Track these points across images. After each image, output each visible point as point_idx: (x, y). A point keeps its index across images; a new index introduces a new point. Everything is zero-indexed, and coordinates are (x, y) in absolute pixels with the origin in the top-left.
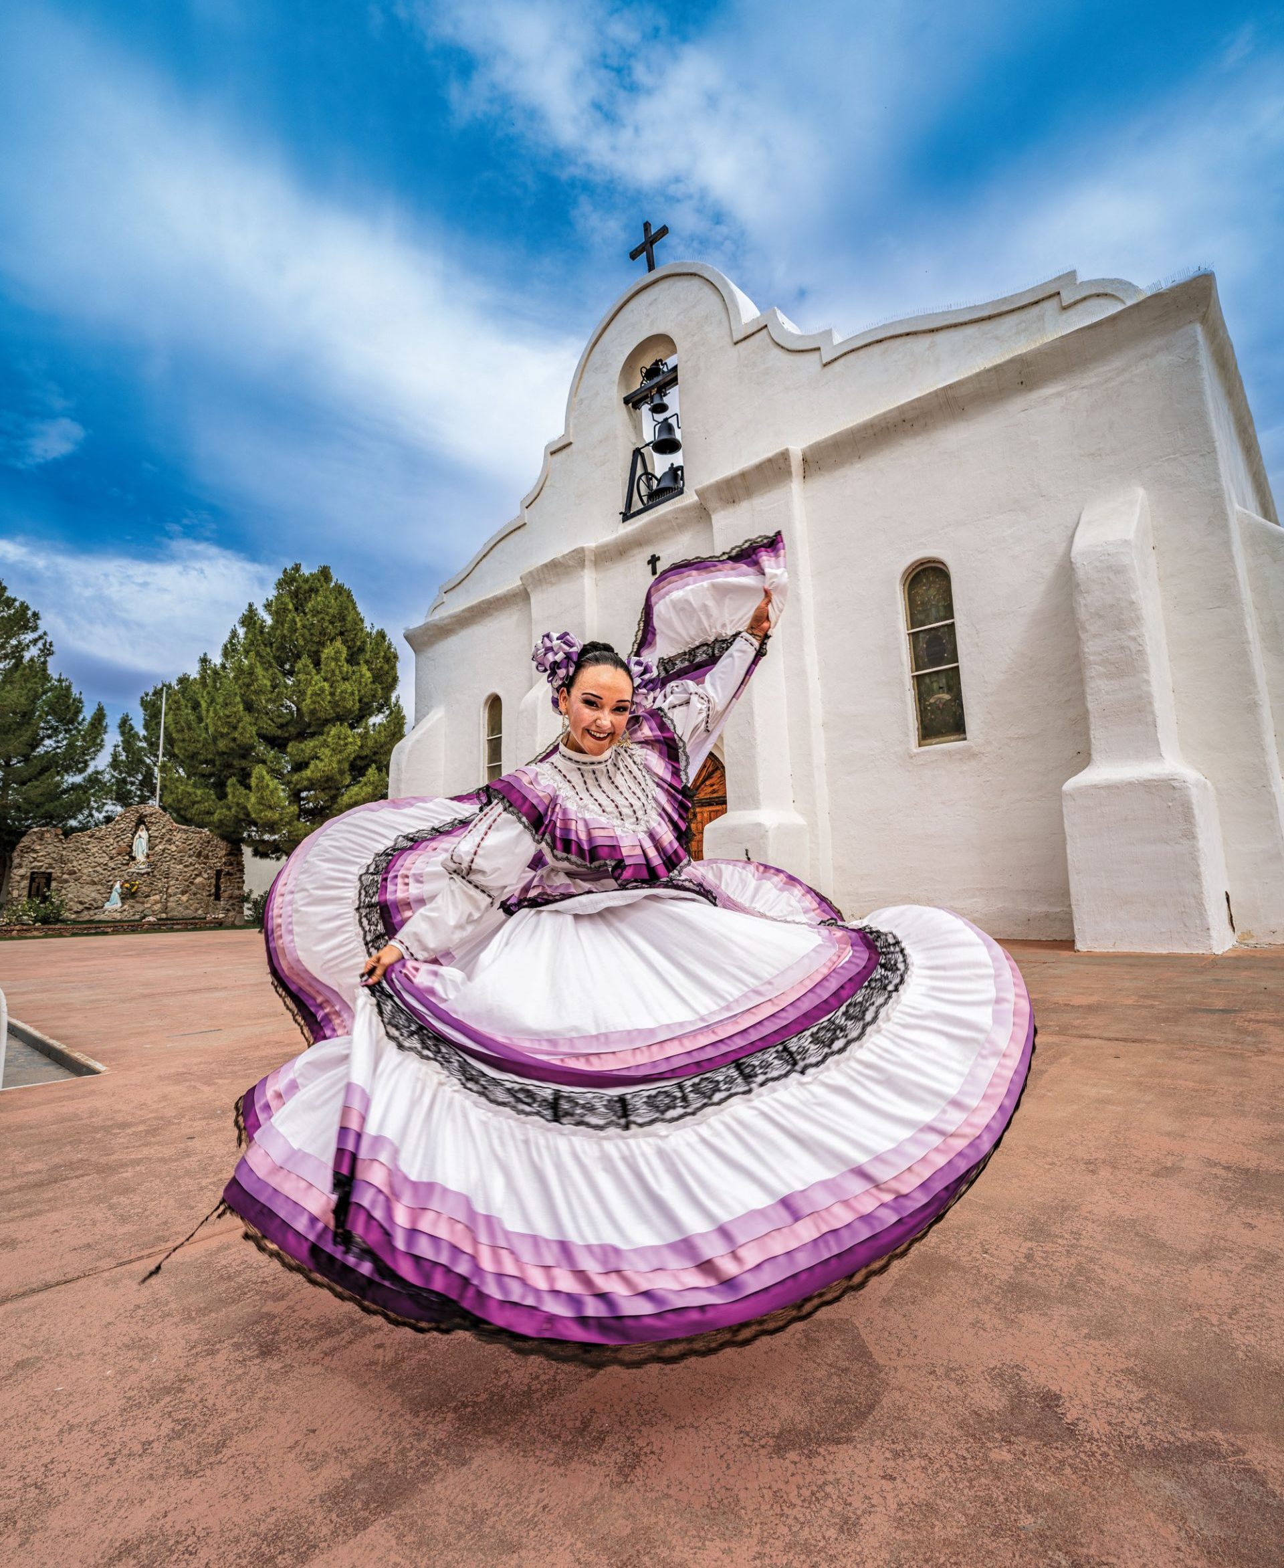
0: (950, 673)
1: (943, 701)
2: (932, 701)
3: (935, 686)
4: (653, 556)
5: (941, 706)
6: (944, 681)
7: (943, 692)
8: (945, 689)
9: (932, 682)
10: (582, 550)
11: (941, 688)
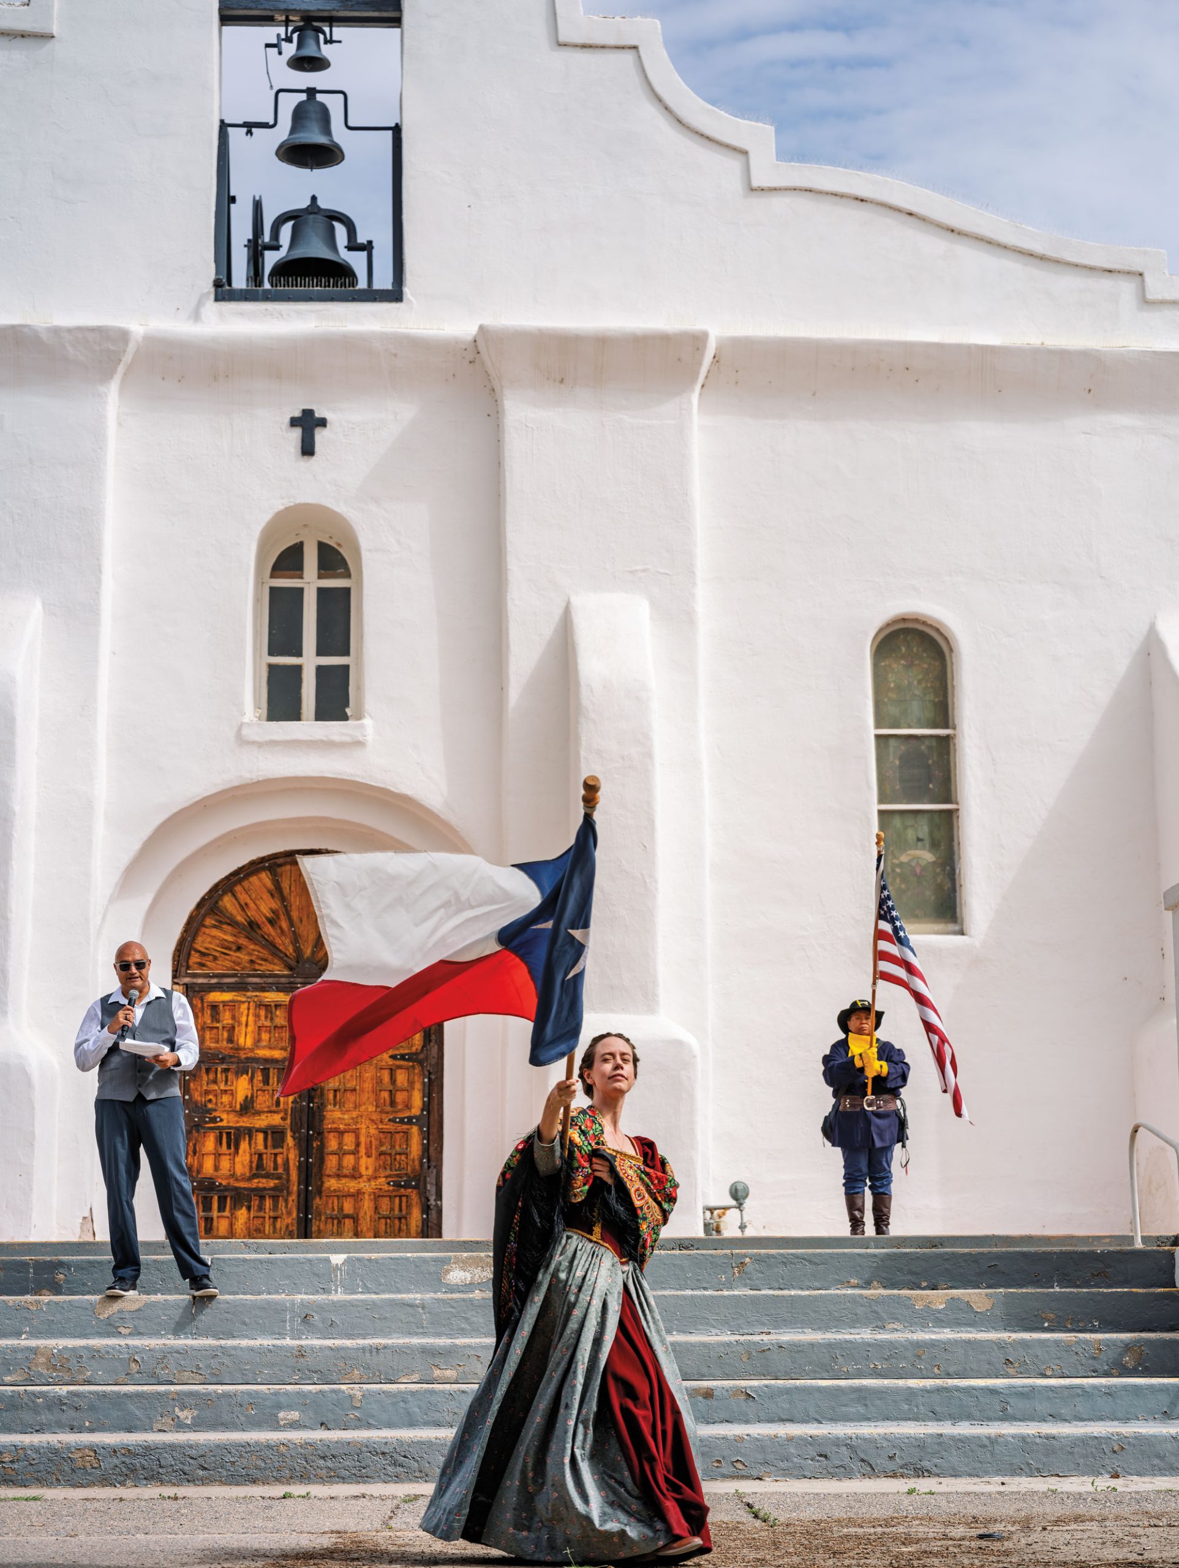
0: (936, 817)
1: (923, 863)
2: (904, 858)
3: (911, 834)
4: (308, 413)
5: (918, 871)
6: (926, 829)
7: (923, 848)
8: (927, 842)
9: (905, 828)
10: (123, 336)
11: (919, 840)
